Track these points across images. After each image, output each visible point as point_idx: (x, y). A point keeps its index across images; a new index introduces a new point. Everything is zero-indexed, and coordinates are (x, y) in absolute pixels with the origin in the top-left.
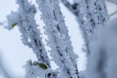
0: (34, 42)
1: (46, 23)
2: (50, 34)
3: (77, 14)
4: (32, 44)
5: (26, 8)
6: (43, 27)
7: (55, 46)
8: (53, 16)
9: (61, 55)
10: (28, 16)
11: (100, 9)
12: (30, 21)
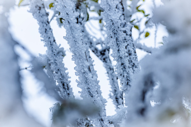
0: (62, 86)
1: (78, 64)
2: (81, 75)
3: (104, 60)
4: (60, 88)
5: (54, 51)
6: (75, 68)
7: (86, 87)
8: (85, 57)
9: (92, 96)
10: (56, 59)
11: (130, 54)
12: (58, 64)
